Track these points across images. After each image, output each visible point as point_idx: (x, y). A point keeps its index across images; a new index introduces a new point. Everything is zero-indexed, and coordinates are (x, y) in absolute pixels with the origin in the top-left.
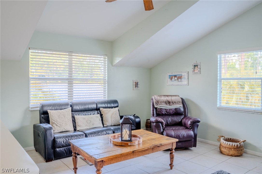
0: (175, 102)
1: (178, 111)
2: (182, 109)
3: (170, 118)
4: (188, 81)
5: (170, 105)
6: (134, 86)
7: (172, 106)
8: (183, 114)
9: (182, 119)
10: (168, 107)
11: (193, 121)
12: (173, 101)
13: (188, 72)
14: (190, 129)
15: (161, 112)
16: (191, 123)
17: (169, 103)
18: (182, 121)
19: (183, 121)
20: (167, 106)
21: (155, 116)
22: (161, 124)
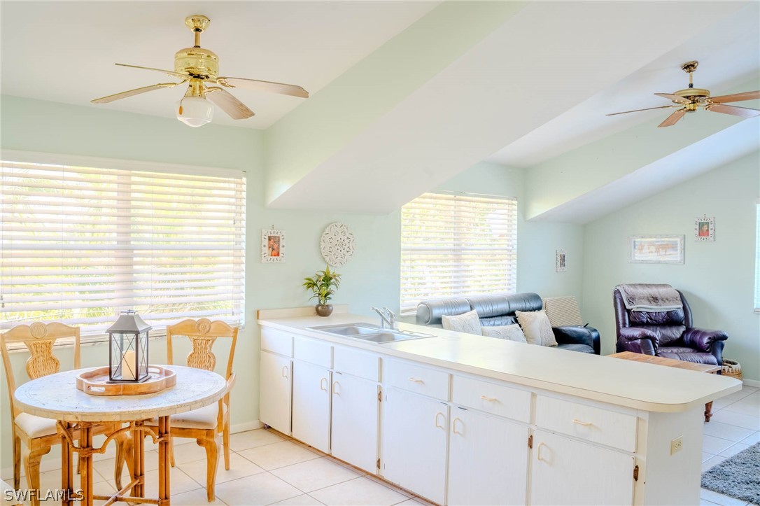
0: (667, 299)
1: (674, 317)
2: (681, 314)
3: (658, 332)
4: (683, 255)
5: (657, 305)
6: (559, 263)
7: (662, 307)
8: (684, 323)
9: (681, 333)
10: (654, 308)
11: (714, 338)
12: (663, 297)
13: (684, 236)
14: (709, 352)
15: (639, 319)
16: (709, 341)
17: (655, 299)
18: (685, 338)
19: (687, 338)
20: (652, 307)
21: (627, 326)
22: (650, 342)
